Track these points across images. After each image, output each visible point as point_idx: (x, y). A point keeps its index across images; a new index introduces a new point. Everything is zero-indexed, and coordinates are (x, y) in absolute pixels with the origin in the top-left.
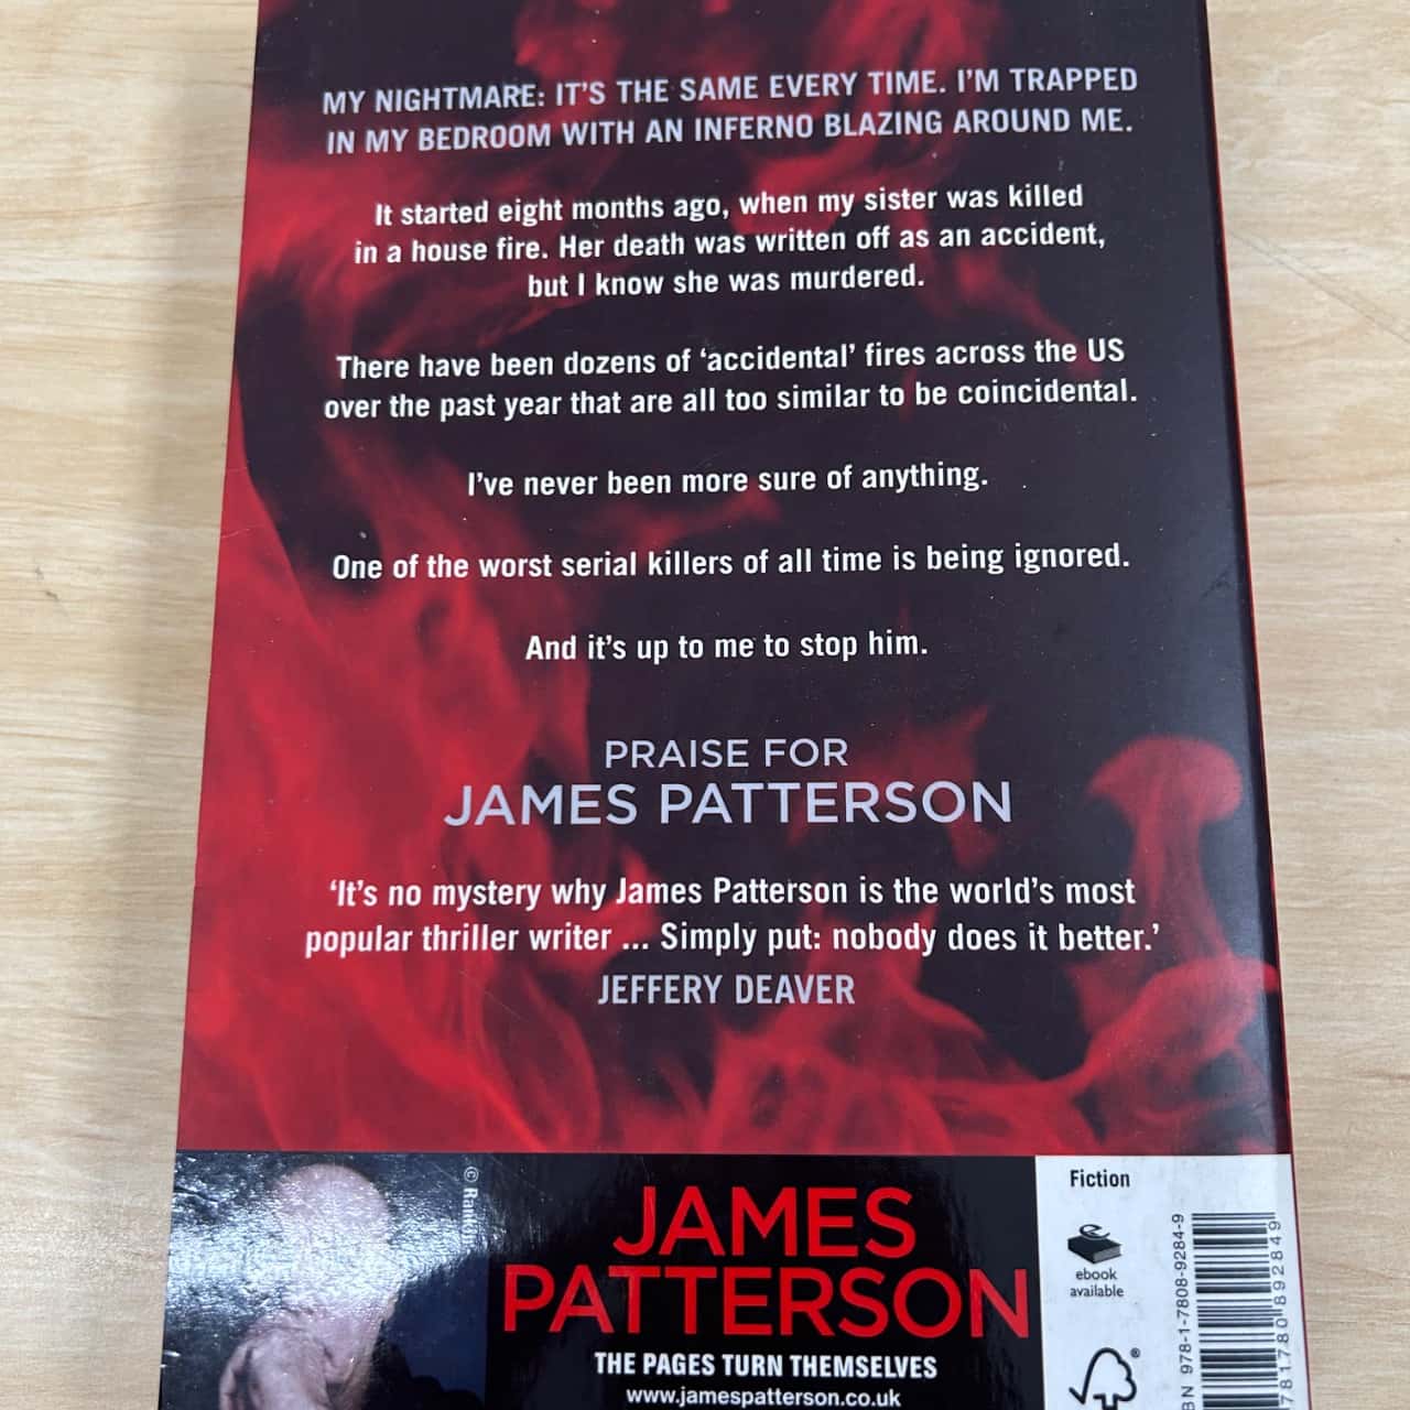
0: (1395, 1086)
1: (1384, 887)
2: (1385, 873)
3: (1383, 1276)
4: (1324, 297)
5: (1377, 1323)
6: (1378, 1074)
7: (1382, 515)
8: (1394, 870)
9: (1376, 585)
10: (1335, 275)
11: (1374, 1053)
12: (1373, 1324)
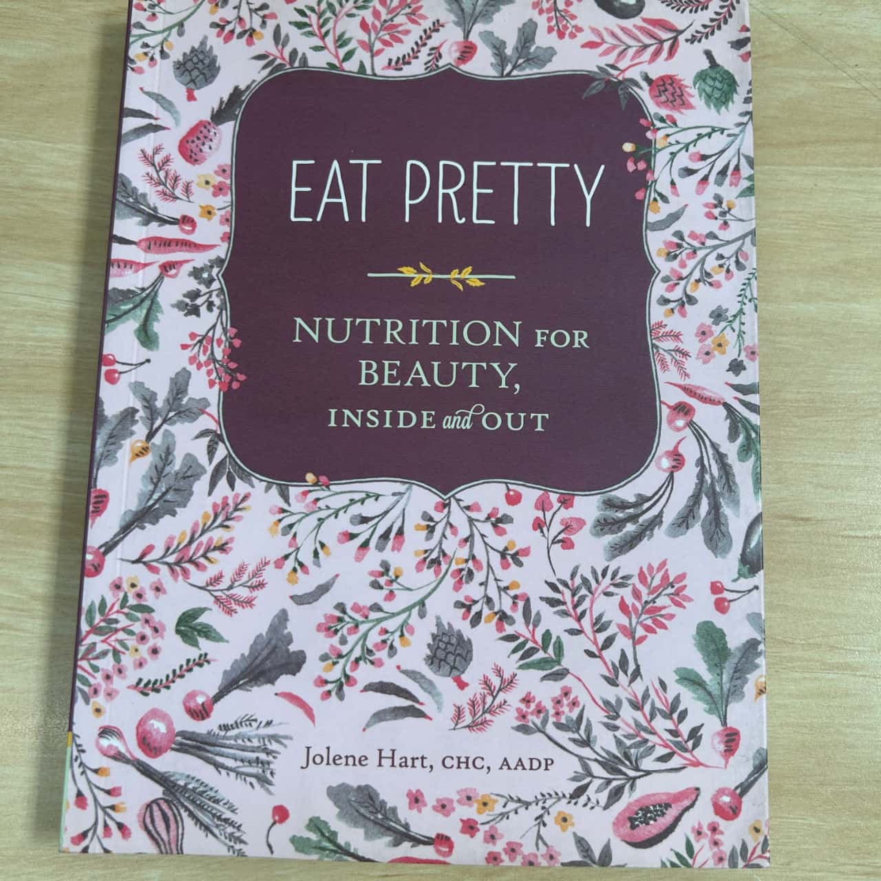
0: (799, 525)
1: (797, 401)
2: (798, 393)
3: (785, 642)
4: (777, 29)
5: (781, 670)
6: (786, 517)
7: (805, 168)
8: (804, 390)
9: (800, 212)
10: (784, 15)
11: (786, 504)
12: (777, 671)
